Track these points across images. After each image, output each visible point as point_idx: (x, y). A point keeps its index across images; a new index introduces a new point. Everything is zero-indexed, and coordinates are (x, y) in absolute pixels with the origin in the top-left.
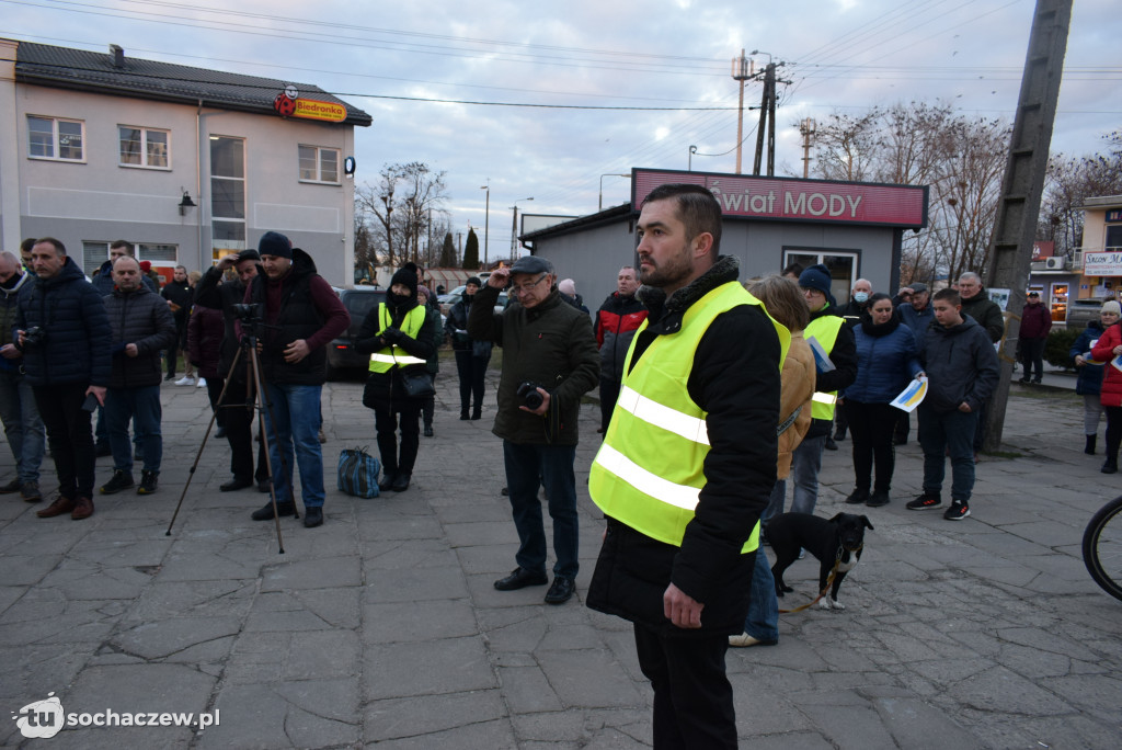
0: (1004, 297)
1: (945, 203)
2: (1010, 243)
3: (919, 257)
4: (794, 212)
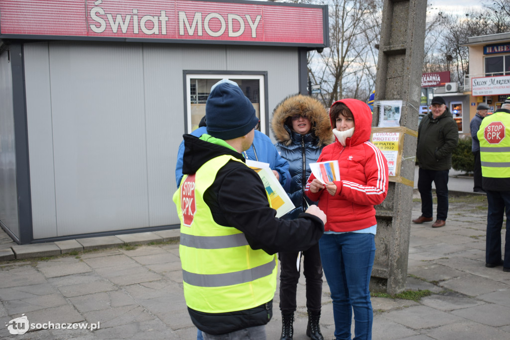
0: (397, 109)
1: (373, 47)
2: (398, 47)
3: (357, 89)
4: (191, 32)
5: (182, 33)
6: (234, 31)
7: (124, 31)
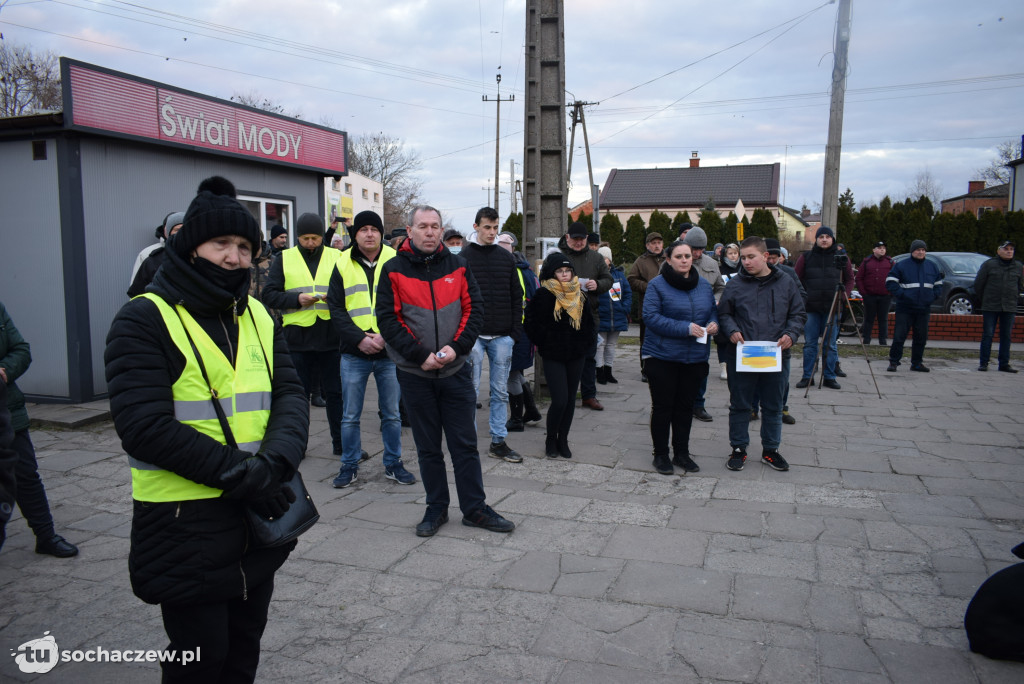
4: (248, 148)
5: (241, 147)
6: (282, 150)
7: (193, 138)
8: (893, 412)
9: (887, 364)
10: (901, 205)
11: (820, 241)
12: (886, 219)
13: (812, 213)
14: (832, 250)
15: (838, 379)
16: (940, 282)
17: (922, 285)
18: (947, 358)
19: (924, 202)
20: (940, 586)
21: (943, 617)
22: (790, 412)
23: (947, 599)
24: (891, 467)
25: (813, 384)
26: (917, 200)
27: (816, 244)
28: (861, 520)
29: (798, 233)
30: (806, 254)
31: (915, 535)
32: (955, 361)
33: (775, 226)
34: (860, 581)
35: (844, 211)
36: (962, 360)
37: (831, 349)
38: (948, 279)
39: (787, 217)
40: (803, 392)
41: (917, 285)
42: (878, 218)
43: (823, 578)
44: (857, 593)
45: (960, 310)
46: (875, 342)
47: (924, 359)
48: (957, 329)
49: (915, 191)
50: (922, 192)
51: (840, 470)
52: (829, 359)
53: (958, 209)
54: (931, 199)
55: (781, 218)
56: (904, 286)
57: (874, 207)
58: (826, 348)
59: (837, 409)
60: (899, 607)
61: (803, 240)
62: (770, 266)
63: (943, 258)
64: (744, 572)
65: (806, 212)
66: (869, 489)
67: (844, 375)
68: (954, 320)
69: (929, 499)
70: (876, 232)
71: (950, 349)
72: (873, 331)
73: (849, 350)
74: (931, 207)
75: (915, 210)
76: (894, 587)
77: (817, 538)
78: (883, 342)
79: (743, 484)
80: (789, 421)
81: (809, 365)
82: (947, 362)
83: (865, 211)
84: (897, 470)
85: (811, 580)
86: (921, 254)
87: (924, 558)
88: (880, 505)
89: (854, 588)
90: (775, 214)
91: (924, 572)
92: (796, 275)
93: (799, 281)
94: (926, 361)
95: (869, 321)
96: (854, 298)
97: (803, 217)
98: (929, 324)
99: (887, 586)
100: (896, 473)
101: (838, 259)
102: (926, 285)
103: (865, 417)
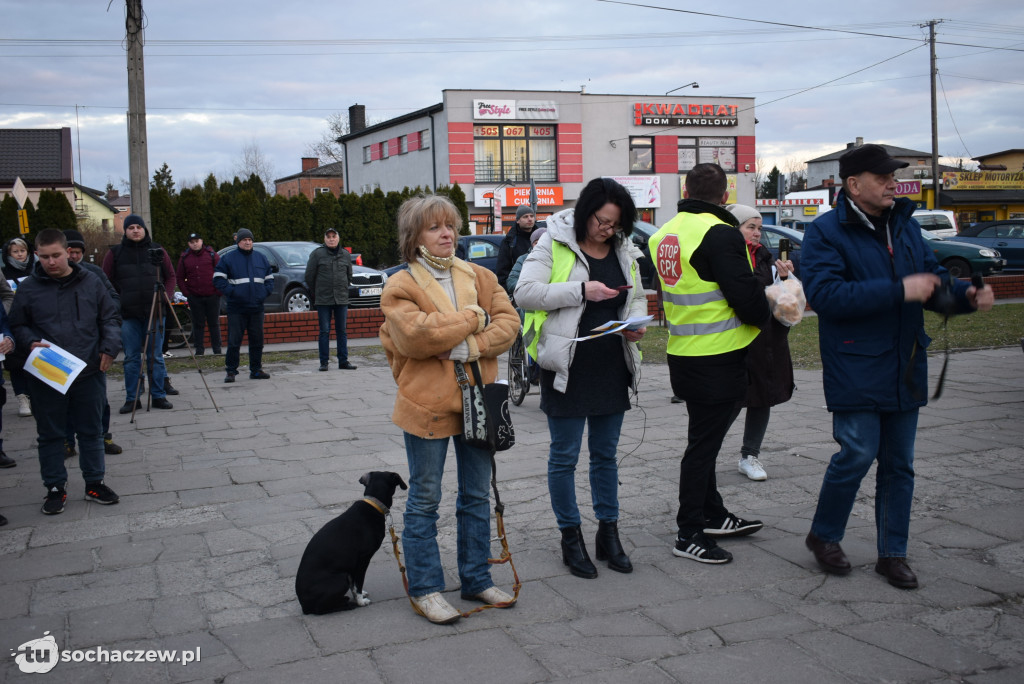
8: (232, 424)
9: (224, 375)
10: (230, 184)
11: (130, 232)
12: (211, 202)
13: (121, 194)
14: (145, 242)
15: (169, 398)
16: (271, 276)
17: (252, 280)
18: (288, 362)
19: (255, 181)
20: (278, 572)
21: (281, 594)
22: (115, 440)
23: (284, 580)
24: (231, 479)
25: (139, 406)
26: (247, 179)
27: (125, 236)
28: (201, 534)
29: (105, 221)
30: (114, 249)
31: (255, 535)
32: (297, 363)
33: (72, 213)
34: (203, 586)
35: (160, 195)
36: (303, 362)
37: (157, 362)
38: (281, 273)
39: (87, 201)
40: (128, 417)
41: (247, 280)
42: (204, 202)
43: (165, 593)
44: (200, 597)
45: (299, 306)
46: (209, 352)
47: (264, 366)
48: (296, 329)
49: (243, 168)
50: (252, 170)
51: (177, 492)
52: (156, 374)
53: (294, 189)
54: (263, 178)
55: (79, 203)
56: (233, 282)
57: (198, 187)
58: (151, 361)
59: (169, 430)
60: (241, 598)
61: (112, 231)
62: (71, 264)
63: (275, 248)
64: (78, 607)
65: (112, 193)
66: (209, 504)
67: (175, 393)
68: (292, 319)
69: (270, 501)
70: (201, 220)
71: (290, 352)
72: (205, 340)
73: (180, 364)
74: (263, 188)
75: (244, 192)
76: (237, 582)
77: (157, 559)
78: (217, 351)
79: (66, 525)
80: (114, 450)
81: (132, 385)
82: (288, 365)
83: (185, 192)
84: (237, 481)
85: (152, 597)
86: (248, 244)
87: (263, 552)
88: (221, 516)
89: (197, 594)
90: (70, 197)
91: (264, 564)
92: (104, 274)
93: (108, 282)
94: (266, 367)
95: (198, 328)
96: (178, 303)
97: (110, 199)
98: (264, 325)
99: (229, 584)
100: (236, 484)
101: (153, 253)
102: (257, 280)
103: (201, 434)
